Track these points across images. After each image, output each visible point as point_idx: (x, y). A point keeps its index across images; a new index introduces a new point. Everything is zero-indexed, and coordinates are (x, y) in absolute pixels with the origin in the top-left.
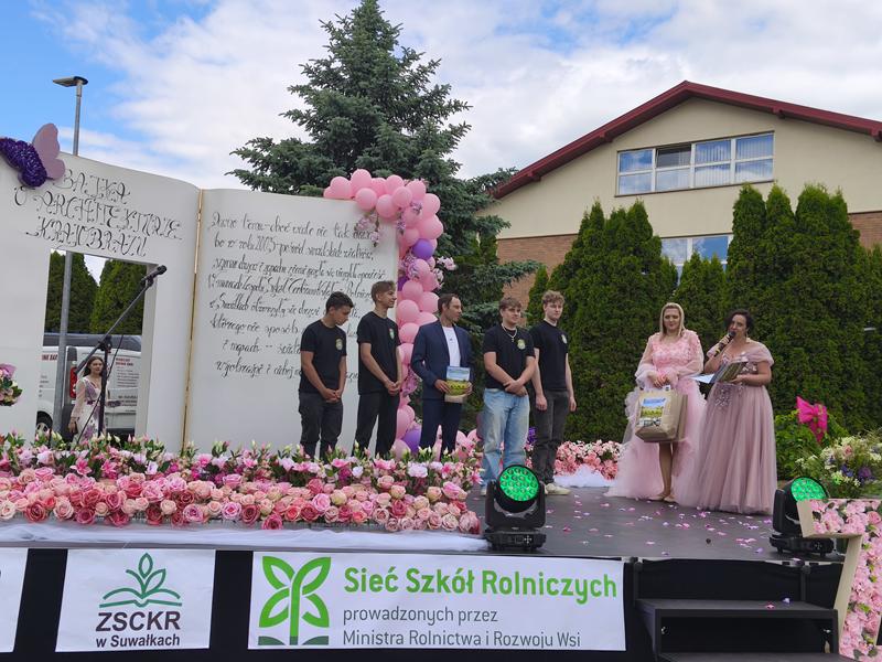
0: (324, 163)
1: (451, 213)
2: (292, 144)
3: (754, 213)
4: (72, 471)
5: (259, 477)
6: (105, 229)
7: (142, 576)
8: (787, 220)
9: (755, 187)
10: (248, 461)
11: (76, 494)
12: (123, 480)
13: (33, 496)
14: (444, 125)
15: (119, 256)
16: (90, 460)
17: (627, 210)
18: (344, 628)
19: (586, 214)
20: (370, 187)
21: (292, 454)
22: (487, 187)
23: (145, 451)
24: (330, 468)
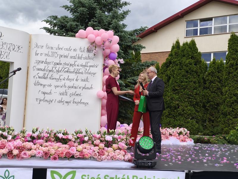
0: (77, 25)
1: (123, 43)
2: (65, 18)
5: (50, 141)
7: (6, 178)
10: (46, 135)
14: (120, 11)
17: (189, 42)
19: (173, 44)
20: (93, 34)
21: (62, 132)
22: (137, 34)
23: (7, 131)
24: (76, 137)
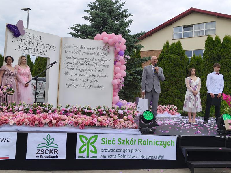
0: (94, 31)
1: (128, 44)
2: (85, 26)
3: (211, 43)
4: (28, 112)
5: (78, 114)
6: (36, 48)
7: (48, 140)
8: (220, 45)
9: (211, 36)
10: (75, 110)
11: (30, 118)
12: (42, 115)
13: (18, 119)
14: (126, 20)
15: (40, 56)
16: (33, 109)
17: (176, 43)
18: (101, 154)
19: (164, 44)
20: (107, 37)
21: (87, 108)
22: (138, 37)
23: (48, 107)
24: (97, 111)
